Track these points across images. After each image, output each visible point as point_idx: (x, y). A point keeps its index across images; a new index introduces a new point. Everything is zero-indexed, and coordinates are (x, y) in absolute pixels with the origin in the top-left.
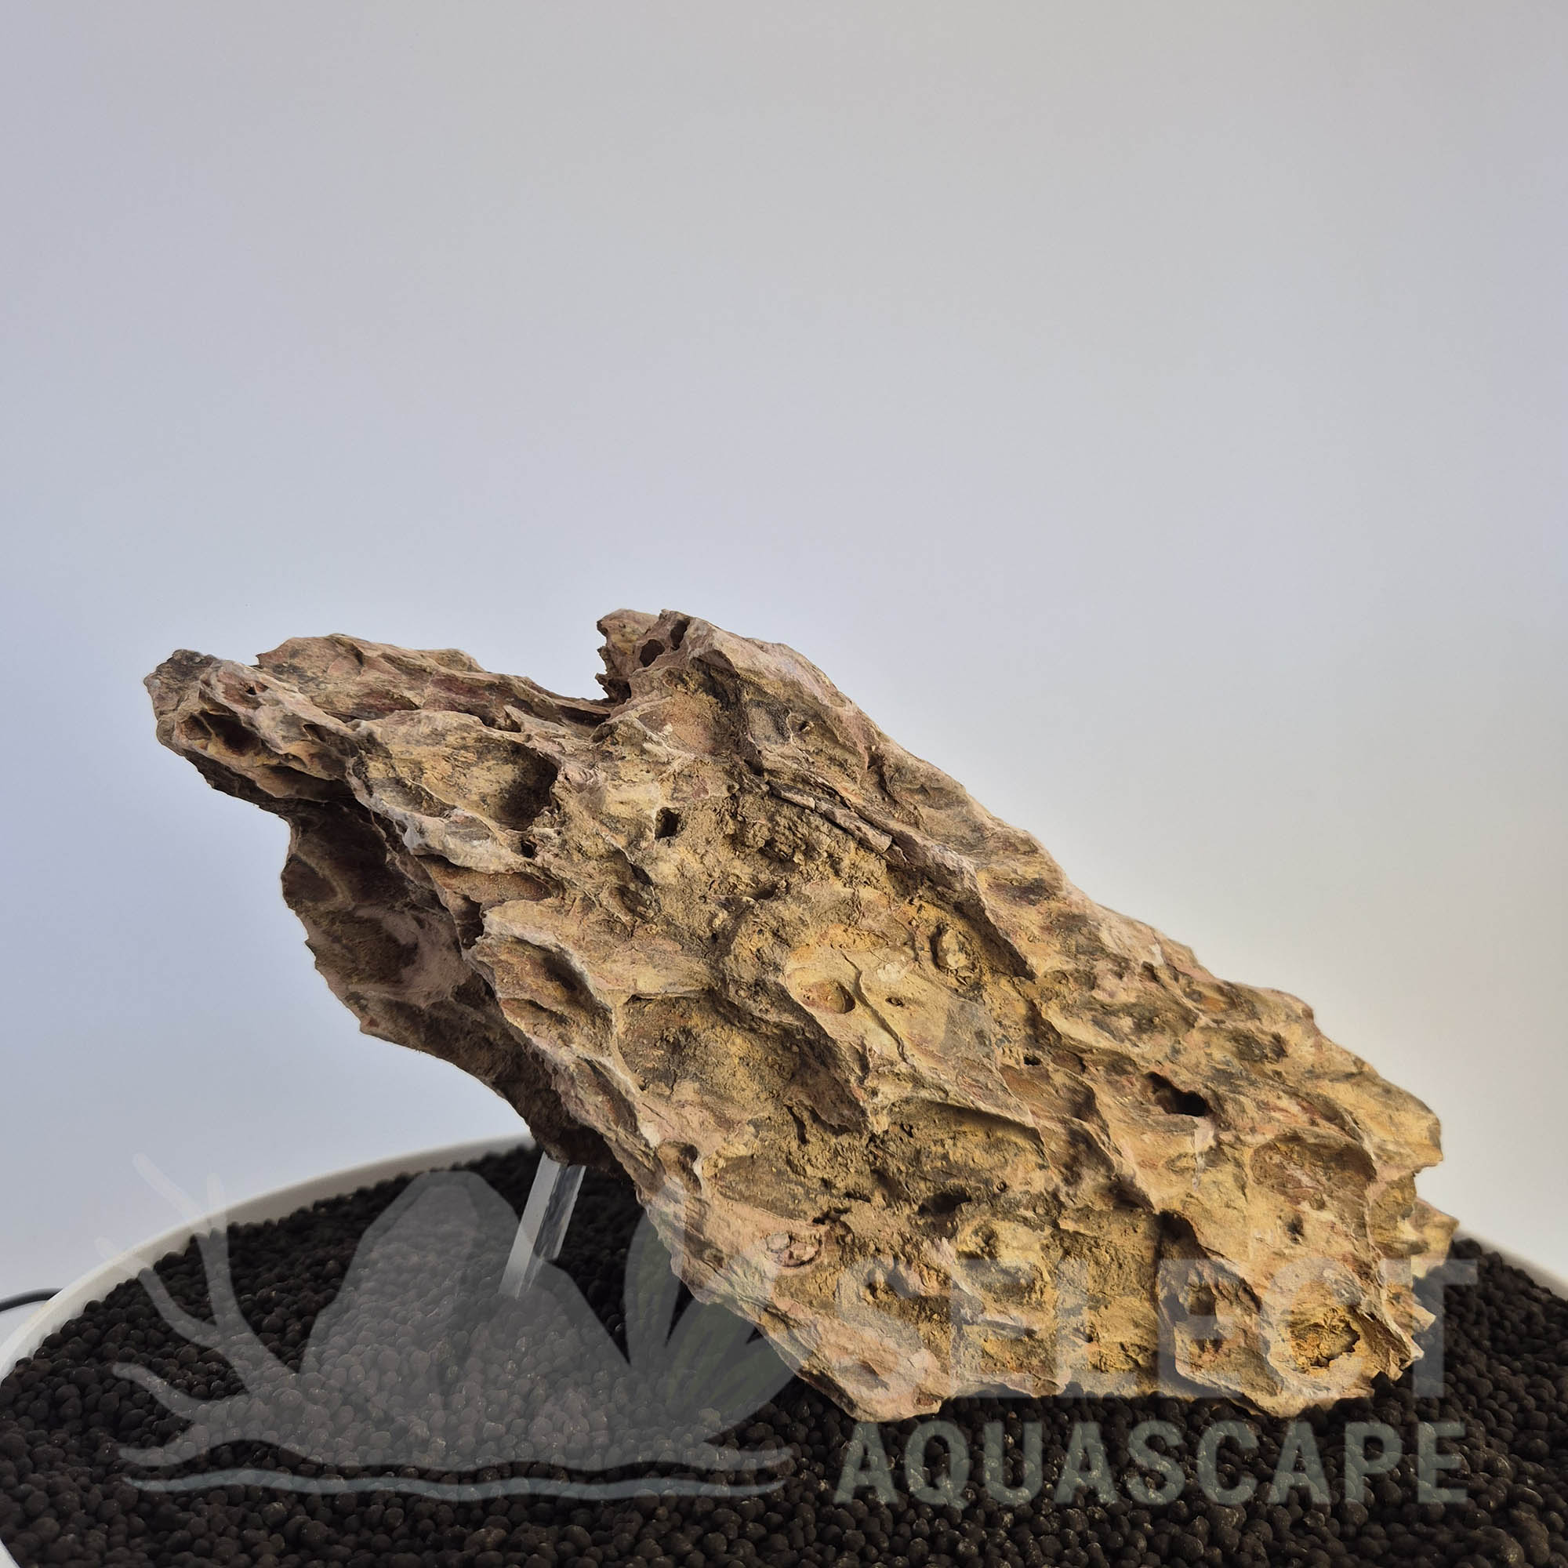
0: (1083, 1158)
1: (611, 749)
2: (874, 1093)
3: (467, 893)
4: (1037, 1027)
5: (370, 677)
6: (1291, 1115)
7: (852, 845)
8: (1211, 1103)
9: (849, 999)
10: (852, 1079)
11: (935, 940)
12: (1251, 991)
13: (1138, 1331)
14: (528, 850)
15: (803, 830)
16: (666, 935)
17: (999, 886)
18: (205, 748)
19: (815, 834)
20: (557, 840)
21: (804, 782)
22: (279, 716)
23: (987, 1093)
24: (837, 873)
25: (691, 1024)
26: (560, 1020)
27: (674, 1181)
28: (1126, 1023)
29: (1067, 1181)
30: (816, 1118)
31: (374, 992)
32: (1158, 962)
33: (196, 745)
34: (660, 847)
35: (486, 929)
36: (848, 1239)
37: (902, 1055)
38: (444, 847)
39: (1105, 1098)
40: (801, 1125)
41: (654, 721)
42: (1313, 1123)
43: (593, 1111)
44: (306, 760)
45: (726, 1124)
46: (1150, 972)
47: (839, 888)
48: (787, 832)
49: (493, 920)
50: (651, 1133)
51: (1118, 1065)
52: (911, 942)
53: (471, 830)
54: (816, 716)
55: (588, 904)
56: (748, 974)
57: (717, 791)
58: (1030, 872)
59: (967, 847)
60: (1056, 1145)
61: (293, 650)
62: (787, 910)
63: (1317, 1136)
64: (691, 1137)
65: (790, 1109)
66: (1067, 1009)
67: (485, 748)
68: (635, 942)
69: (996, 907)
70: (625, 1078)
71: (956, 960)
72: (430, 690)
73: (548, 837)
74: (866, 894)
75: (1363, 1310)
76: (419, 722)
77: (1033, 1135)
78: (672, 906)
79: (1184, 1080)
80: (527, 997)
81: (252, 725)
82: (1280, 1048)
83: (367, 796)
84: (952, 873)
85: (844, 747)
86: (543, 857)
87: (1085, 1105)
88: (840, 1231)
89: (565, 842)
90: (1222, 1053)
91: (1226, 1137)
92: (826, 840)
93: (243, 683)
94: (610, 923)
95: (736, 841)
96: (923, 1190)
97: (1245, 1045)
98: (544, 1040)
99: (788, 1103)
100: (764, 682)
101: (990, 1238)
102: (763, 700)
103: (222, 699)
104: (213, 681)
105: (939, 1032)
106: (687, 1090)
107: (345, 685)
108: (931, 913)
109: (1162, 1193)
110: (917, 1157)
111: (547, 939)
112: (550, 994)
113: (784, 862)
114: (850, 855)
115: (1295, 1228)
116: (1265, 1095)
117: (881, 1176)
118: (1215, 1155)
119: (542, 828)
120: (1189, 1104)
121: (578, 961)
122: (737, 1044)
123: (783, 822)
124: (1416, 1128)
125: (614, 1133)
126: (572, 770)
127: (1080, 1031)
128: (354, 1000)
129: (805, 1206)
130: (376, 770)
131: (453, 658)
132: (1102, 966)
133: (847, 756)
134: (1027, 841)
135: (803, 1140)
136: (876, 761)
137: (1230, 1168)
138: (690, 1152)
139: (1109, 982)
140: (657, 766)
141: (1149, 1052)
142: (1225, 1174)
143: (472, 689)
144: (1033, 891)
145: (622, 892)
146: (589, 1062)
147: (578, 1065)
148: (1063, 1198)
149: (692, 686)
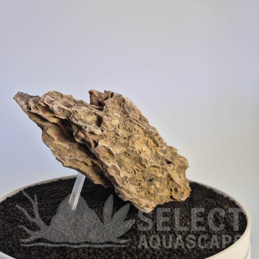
0: (164, 171)
1: (108, 114)
2: (148, 165)
3: (93, 139)
4: (156, 154)
5: (64, 100)
6: (179, 163)
7: (141, 128)
8: (172, 162)
9: (140, 152)
10: (145, 163)
11: (147, 142)
12: (172, 147)
13: (167, 193)
14: (102, 131)
15: (134, 127)
16: (119, 144)
18: (39, 112)
19: (136, 127)
20: (106, 129)
21: (133, 119)
22: (57, 107)
23: (157, 164)
24: (138, 133)
25: (121, 158)
26: (107, 159)
27: (125, 182)
28: (163, 152)
29: (162, 175)
30: (137, 170)
31: (67, 158)
33: (37, 112)
34: (118, 130)
35: (99, 144)
36: (142, 187)
37: (150, 159)
38: (94, 131)
40: (135, 171)
41: (112, 109)
42: (181, 163)
43: (113, 173)
44: (59, 115)
45: (129, 173)
47: (138, 135)
48: (132, 127)
50: (122, 175)
51: (164, 158)
52: (145, 143)
54: (133, 109)
55: (110, 139)
56: (131, 149)
58: (156, 132)
60: (161, 170)
62: (134, 139)
63: (182, 165)
64: (126, 175)
65: (133, 169)
67: (89, 113)
68: (115, 145)
69: (155, 137)
70: (119, 167)
73: (105, 129)
75: (186, 186)
76: (82, 108)
79: (169, 159)
80: (103, 155)
81: (53, 108)
82: (176, 154)
83: (77, 122)
84: (152, 132)
85: (136, 114)
86: (105, 132)
87: (162, 164)
88: (141, 186)
89: (107, 129)
90: (170, 155)
91: (174, 166)
93: (50, 100)
94: (112, 143)
95: (125, 129)
96: (148, 179)
97: (173, 154)
99: (133, 168)
100: (128, 103)
102: (127, 106)
103: (46, 103)
104: (45, 99)
106: (123, 168)
108: (147, 139)
110: (148, 174)
111: (107, 145)
113: (130, 132)
114: (140, 130)
117: (143, 178)
118: (173, 169)
119: (104, 127)
121: (111, 149)
123: (131, 125)
125: (116, 176)
126: (105, 117)
127: (161, 154)
129: (136, 184)
132: (163, 145)
133: (137, 115)
134: (154, 128)
135: (135, 174)
136: (140, 116)
137: (175, 170)
138: (126, 177)
139: (164, 147)
140: (116, 117)
141: (165, 156)
144: (157, 135)
145: (113, 137)
146: (113, 165)
147: (112, 166)
148: (162, 177)
149: (115, 103)
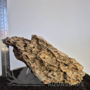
0: (59, 68)
3: (22, 51)
4: (56, 60)
5: (17, 39)
6: (73, 66)
8: (68, 65)
9: (44, 58)
10: (44, 63)
11: (50, 55)
14: (25, 49)
16: (33, 54)
17: (54, 51)
21: (42, 45)
22: (11, 41)
23: (53, 64)
25: (35, 59)
27: (33, 69)
28: (62, 60)
29: (58, 70)
30: (42, 65)
31: (17, 57)
32: (64, 56)
34: (33, 49)
37: (47, 62)
39: (61, 65)
41: (33, 41)
43: (29, 65)
44: (13, 44)
45: (37, 66)
46: (64, 57)
47: (44, 51)
49: (23, 53)
50: (32, 66)
51: (62, 63)
52: (48, 55)
53: (22, 48)
54: (43, 41)
55: (29, 52)
56: (38, 57)
57: (37, 45)
58: (56, 51)
59: (52, 49)
60: (57, 67)
61: (13, 37)
62: (41, 53)
64: (35, 66)
66: (58, 59)
67: (23, 43)
69: (54, 53)
70: (30, 63)
71: (51, 56)
72: (21, 39)
74: (46, 52)
77: (56, 67)
78: (34, 52)
79: (66, 64)
82: (72, 62)
83: (16, 46)
84: (51, 51)
87: (59, 65)
90: (69, 62)
92: (43, 49)
93: (10, 39)
94: (30, 53)
95: (38, 48)
96: (49, 70)
97: (70, 62)
98: (26, 60)
101: (53, 73)
102: (40, 40)
103: (8, 40)
105: (50, 60)
106: (34, 63)
107: (16, 39)
108: (50, 53)
109: (64, 71)
110: (48, 68)
111: (26, 54)
112: (26, 57)
113: (41, 50)
114: (45, 49)
115: (73, 73)
116: (71, 65)
117: (46, 69)
118: (68, 68)
119: (26, 48)
120: (66, 65)
121: (28, 56)
122: (38, 61)
123: (41, 47)
124: (82, 67)
125: (30, 66)
126: (28, 44)
127: (59, 60)
128: (16, 58)
129: (42, 71)
130: (17, 44)
131: (23, 38)
132: (61, 56)
133: (45, 43)
134: (56, 49)
135: (42, 67)
136: (47, 44)
138: (34, 67)
139: (61, 57)
140: (33, 44)
141: (64, 62)
142: (68, 70)
143: (24, 39)
144: (56, 52)
145: (31, 52)
147: (28, 62)
149: (36, 39)
